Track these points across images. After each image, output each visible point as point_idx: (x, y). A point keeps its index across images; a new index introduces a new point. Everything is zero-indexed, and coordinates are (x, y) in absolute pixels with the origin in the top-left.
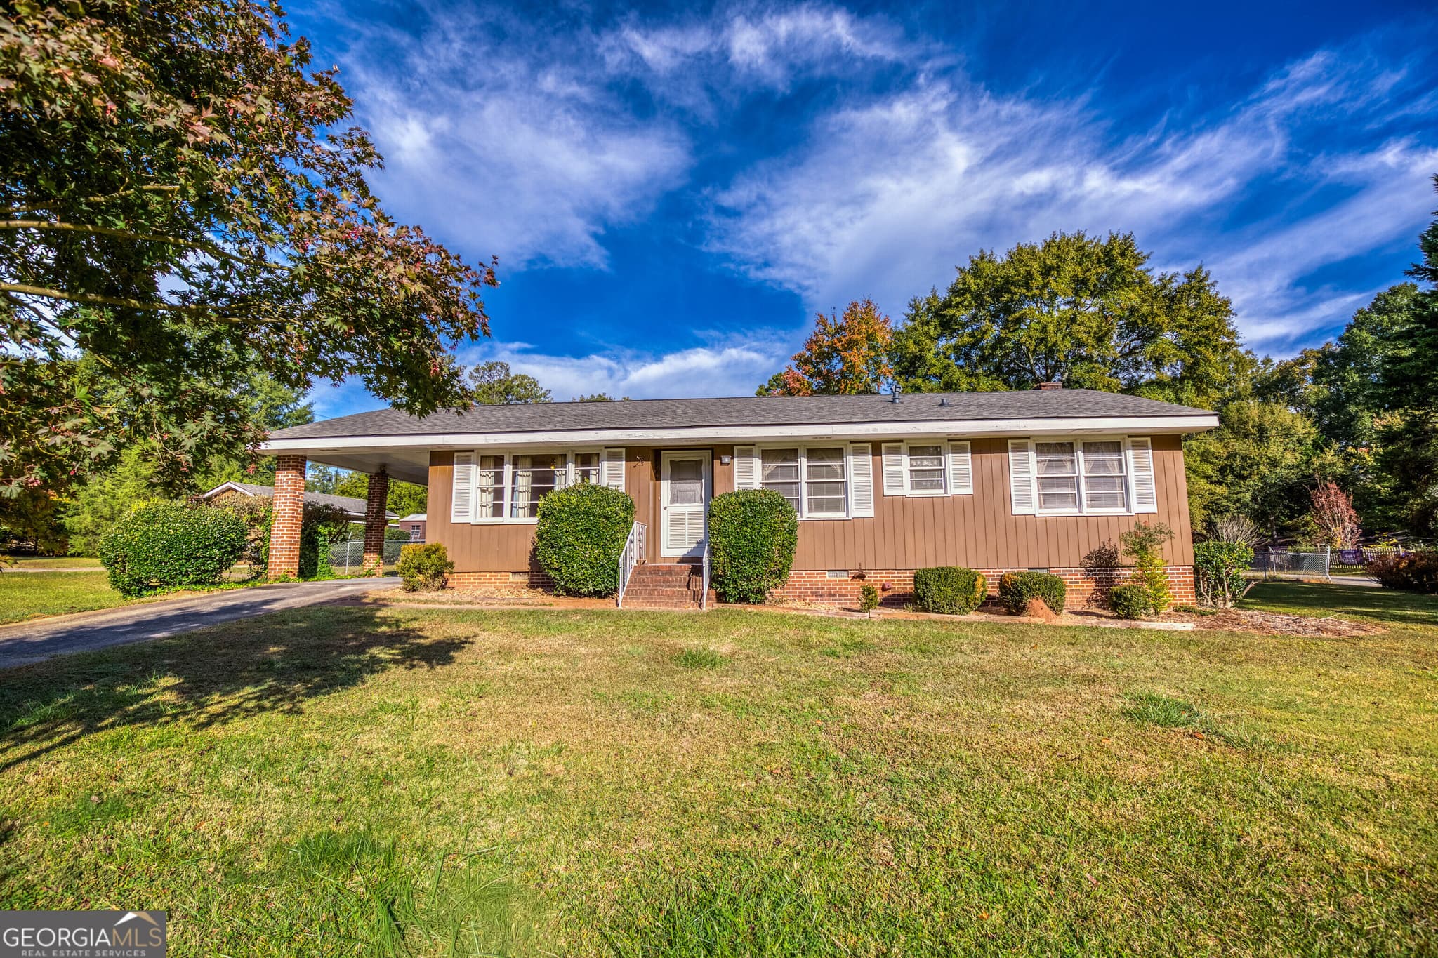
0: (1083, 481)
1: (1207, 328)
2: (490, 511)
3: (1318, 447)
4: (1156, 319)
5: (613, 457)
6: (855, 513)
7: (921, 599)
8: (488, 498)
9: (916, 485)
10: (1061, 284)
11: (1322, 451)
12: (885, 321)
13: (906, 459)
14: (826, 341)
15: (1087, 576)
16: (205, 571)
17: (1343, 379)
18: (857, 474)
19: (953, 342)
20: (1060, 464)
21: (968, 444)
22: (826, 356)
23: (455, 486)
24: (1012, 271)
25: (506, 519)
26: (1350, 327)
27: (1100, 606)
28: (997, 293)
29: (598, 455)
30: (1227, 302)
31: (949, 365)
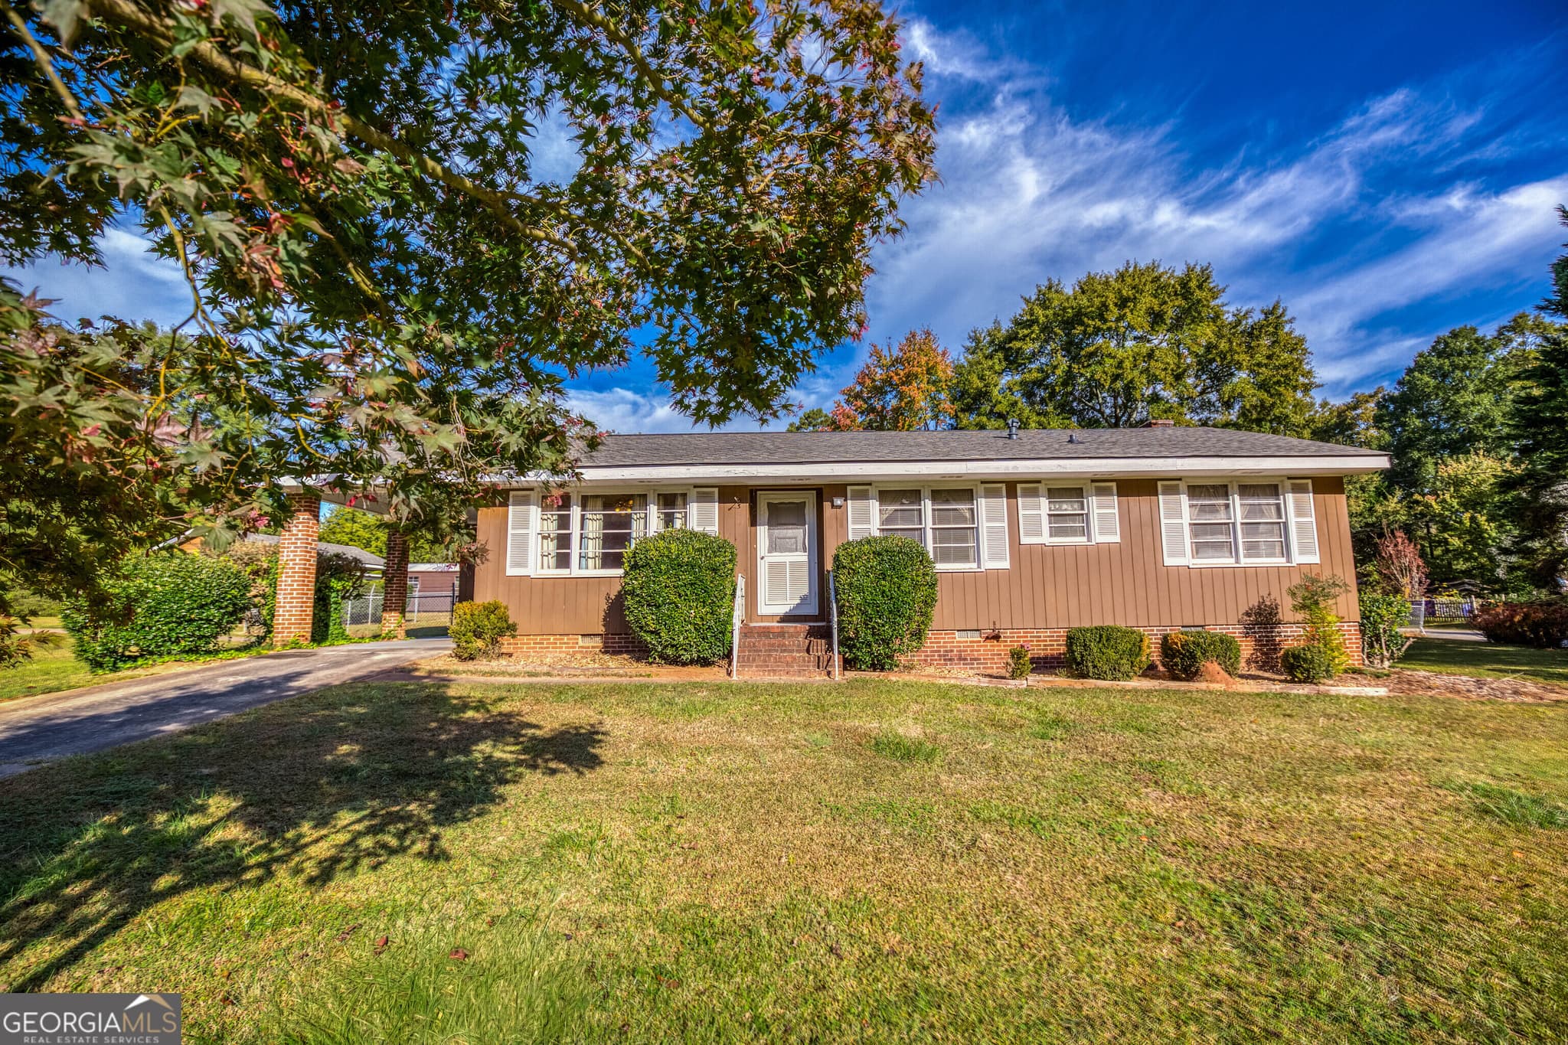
0: (1239, 527)
1: (1285, 367)
2: (552, 561)
3: (1380, 494)
4: (1236, 357)
5: (704, 498)
6: (988, 564)
7: (1078, 664)
8: (551, 546)
9: (1055, 532)
10: (1138, 317)
11: (1385, 498)
12: (944, 354)
13: (1044, 502)
14: (879, 374)
15: (1247, 635)
16: (200, 638)
17: (1404, 425)
18: (989, 520)
19: (1018, 378)
20: (1213, 509)
21: (1114, 484)
22: (879, 391)
23: (510, 531)
24: (1085, 302)
25: (575, 571)
26: (1410, 371)
27: (1261, 668)
28: (1068, 324)
29: (684, 495)
30: (1301, 340)
31: (1016, 402)
